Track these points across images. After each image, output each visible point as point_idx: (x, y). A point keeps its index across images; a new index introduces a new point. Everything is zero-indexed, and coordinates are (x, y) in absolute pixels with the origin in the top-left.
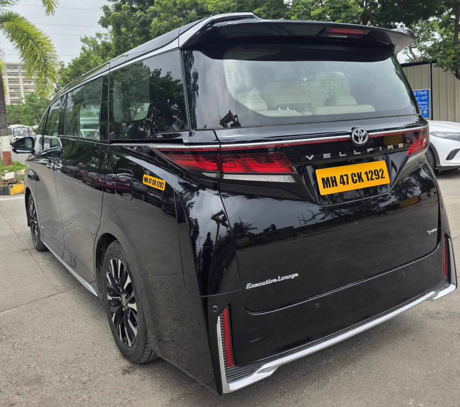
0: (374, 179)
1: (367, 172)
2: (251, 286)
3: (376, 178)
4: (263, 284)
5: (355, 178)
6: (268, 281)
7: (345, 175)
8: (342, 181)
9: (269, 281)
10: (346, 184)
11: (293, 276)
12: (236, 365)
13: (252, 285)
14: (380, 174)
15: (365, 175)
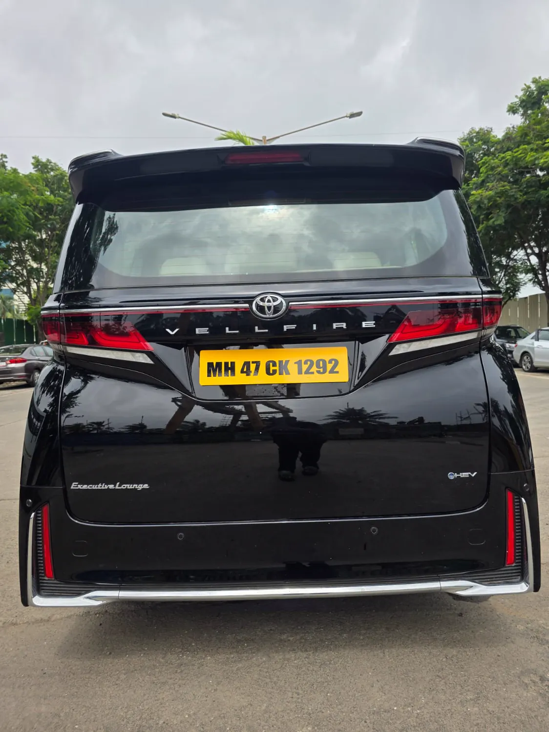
0: (313, 373)
1: (300, 361)
2: (77, 487)
3: (319, 372)
4: (94, 487)
5: (272, 368)
6: (102, 484)
7: (253, 362)
8: (245, 370)
9: (103, 486)
10: (252, 374)
11: (140, 487)
12: (56, 578)
13: (79, 486)
14: (329, 367)
15: (296, 365)
